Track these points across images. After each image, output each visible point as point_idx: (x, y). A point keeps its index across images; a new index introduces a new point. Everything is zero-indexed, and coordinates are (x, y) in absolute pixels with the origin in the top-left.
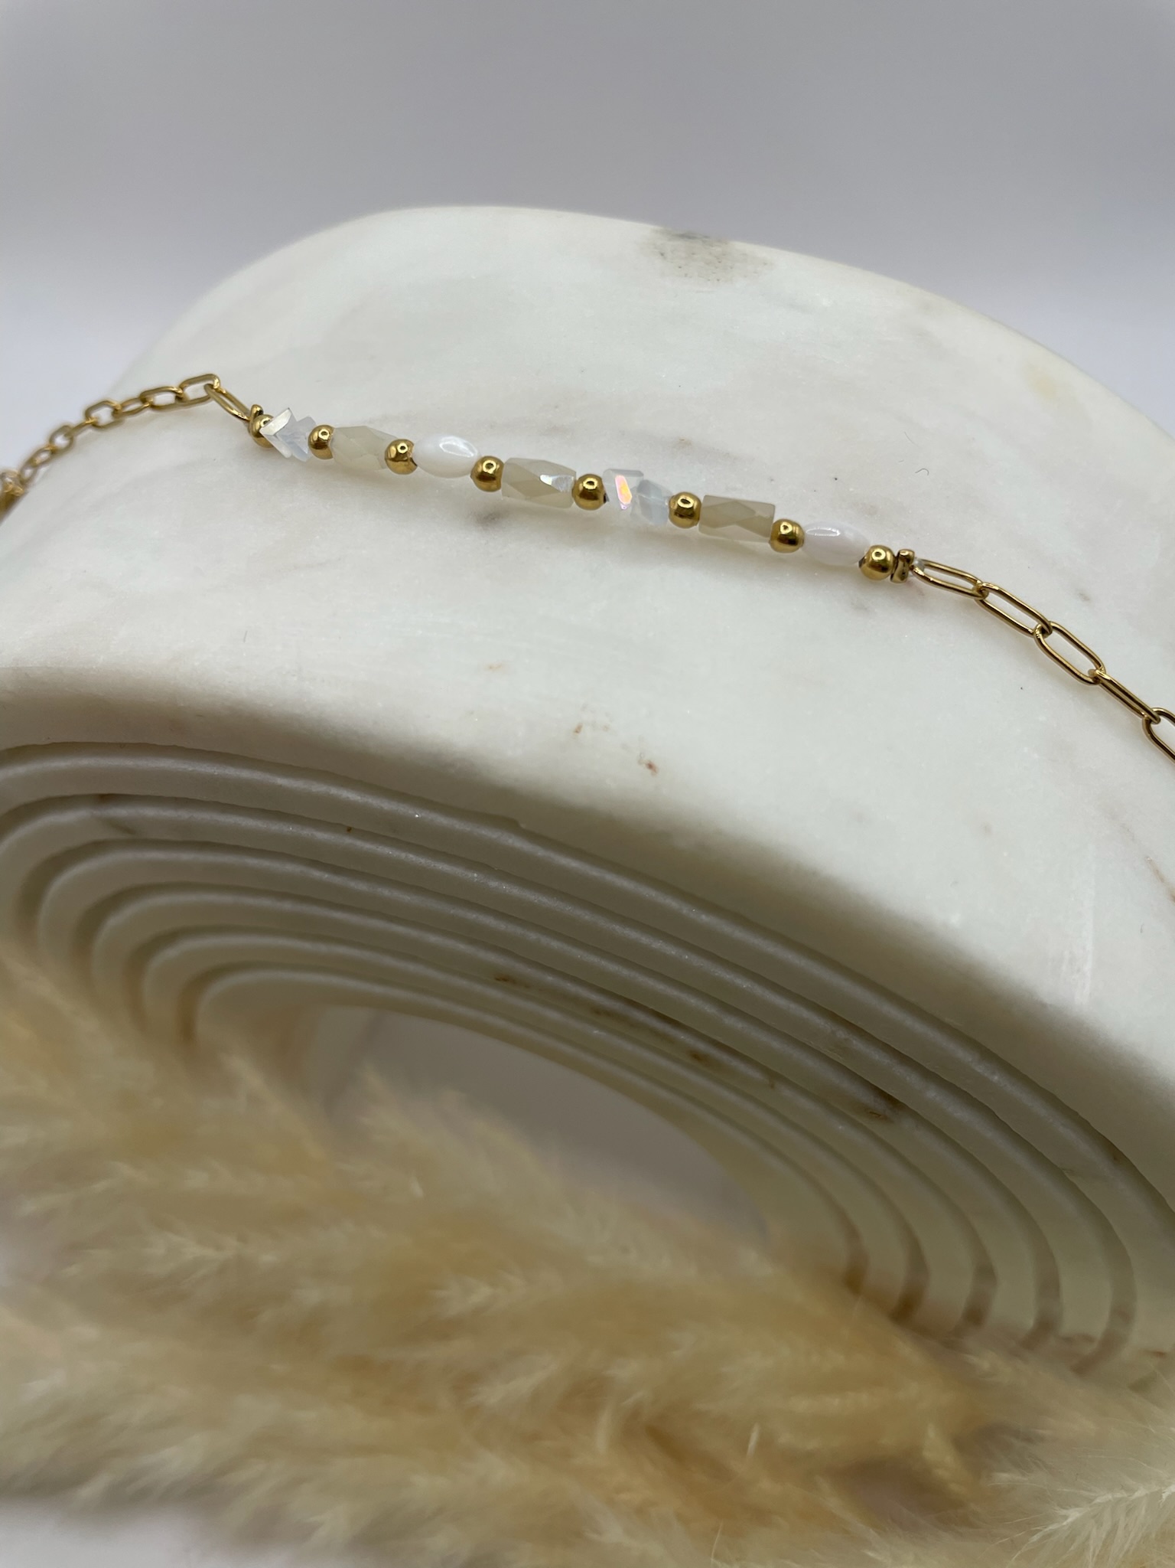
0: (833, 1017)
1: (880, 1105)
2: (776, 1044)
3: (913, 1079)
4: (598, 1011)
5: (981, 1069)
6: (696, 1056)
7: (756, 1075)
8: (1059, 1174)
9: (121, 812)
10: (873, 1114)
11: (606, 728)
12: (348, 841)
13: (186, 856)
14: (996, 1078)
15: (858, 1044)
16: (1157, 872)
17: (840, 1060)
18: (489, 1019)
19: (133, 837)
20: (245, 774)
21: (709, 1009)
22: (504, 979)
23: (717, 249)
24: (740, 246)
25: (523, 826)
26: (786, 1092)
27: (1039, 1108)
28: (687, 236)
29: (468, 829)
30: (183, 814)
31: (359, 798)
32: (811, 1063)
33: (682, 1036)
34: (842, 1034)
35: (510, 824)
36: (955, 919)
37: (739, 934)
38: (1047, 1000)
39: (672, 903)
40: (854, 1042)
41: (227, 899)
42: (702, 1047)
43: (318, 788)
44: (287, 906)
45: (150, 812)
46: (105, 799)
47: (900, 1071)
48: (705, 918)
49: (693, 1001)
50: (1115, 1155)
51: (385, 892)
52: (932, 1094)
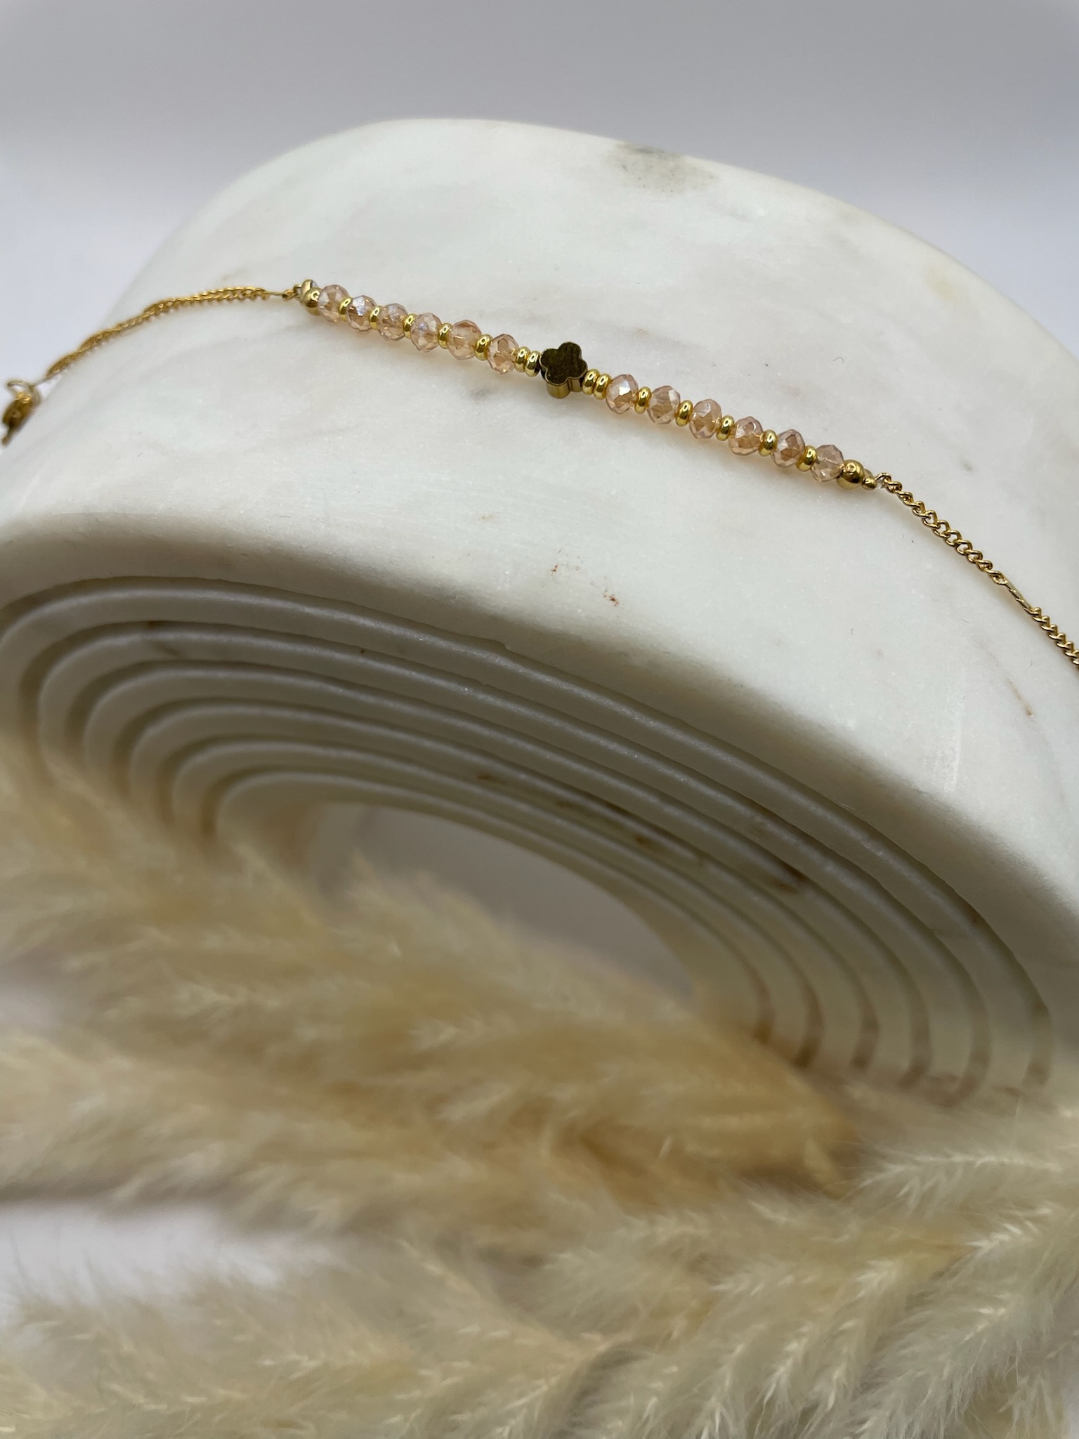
0: (752, 804)
1: (787, 878)
2: (706, 828)
3: (815, 856)
4: (562, 803)
5: (869, 846)
6: (641, 840)
7: (688, 855)
8: (928, 933)
9: (169, 636)
10: (782, 886)
11: (578, 568)
12: (361, 660)
13: (222, 674)
14: (880, 854)
15: (771, 827)
16: (1016, 691)
17: (757, 840)
18: (470, 812)
19: (177, 658)
20: (279, 604)
21: (653, 800)
22: (486, 778)
23: (671, 164)
24: (690, 161)
25: (508, 648)
26: (713, 869)
27: (914, 878)
28: (645, 151)
29: (463, 651)
30: (223, 638)
31: (373, 624)
32: (732, 843)
33: (630, 824)
34: (759, 819)
35: (496, 646)
36: (851, 724)
37: (679, 736)
38: (921, 789)
39: (626, 711)
40: (769, 825)
41: (254, 711)
42: (645, 832)
43: (340, 616)
44: (305, 717)
45: (193, 636)
46: (154, 625)
47: (805, 849)
48: (653, 724)
49: (639, 793)
50: (975, 918)
51: (390, 704)
52: (830, 868)
